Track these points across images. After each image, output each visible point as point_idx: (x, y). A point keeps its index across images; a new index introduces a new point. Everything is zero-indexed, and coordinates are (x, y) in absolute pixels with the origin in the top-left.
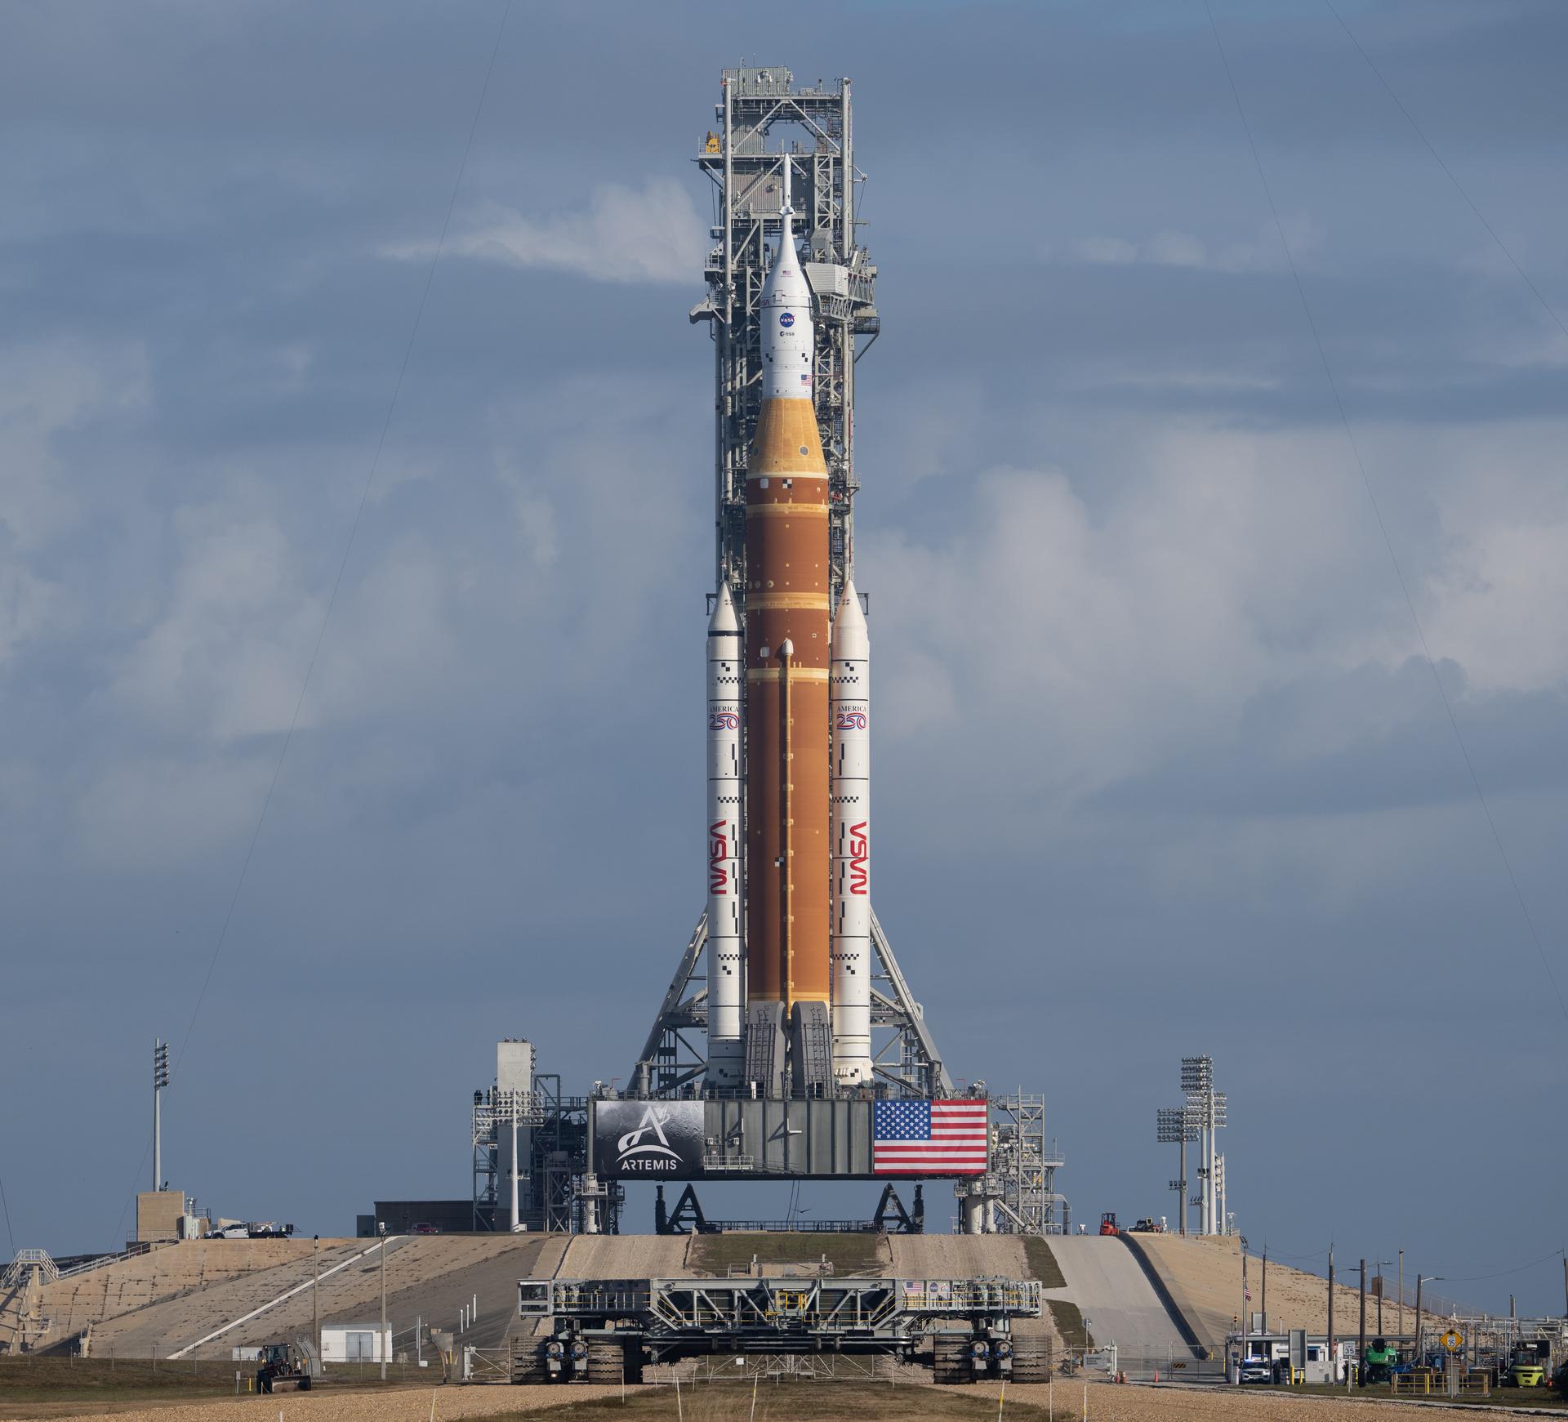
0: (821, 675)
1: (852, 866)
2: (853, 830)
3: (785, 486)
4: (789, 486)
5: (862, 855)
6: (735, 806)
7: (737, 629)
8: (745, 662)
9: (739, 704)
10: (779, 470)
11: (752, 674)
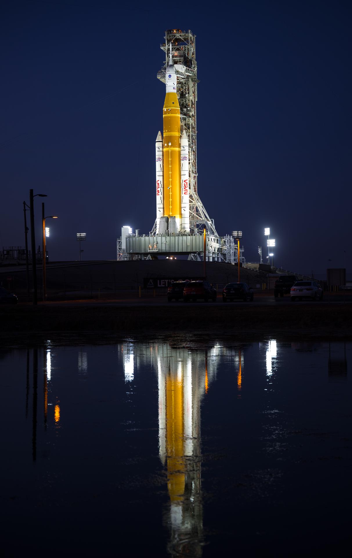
0: (177, 149)
1: (184, 188)
2: (184, 181)
3: (169, 110)
4: (170, 110)
5: (187, 186)
6: (162, 177)
7: (161, 141)
8: (163, 147)
9: (162, 156)
10: (168, 107)
11: (165, 149)
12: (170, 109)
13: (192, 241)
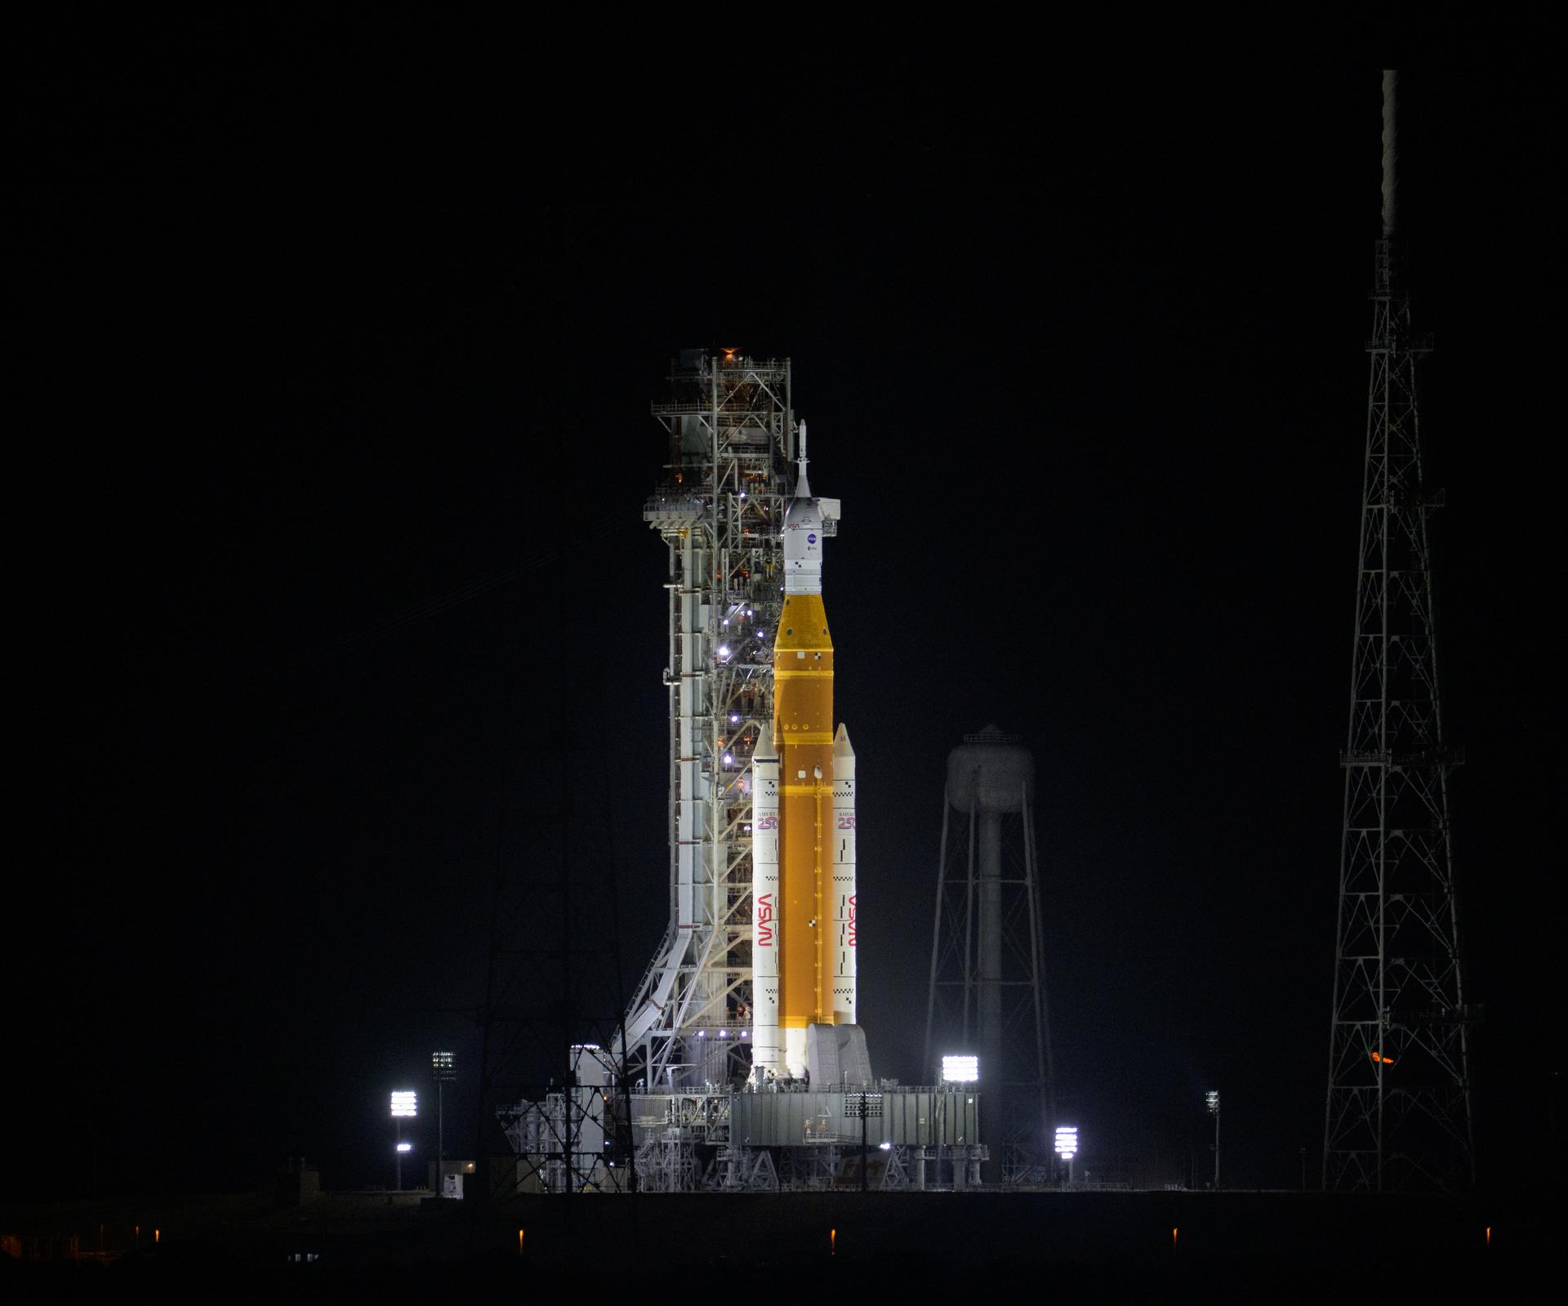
3: (816, 658)
4: (819, 657)
6: (776, 883)
7: (777, 758)
8: (782, 782)
9: (776, 811)
10: (812, 647)
11: (790, 790)
12: (819, 654)
13: (933, 1107)
